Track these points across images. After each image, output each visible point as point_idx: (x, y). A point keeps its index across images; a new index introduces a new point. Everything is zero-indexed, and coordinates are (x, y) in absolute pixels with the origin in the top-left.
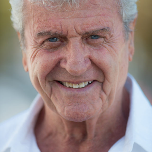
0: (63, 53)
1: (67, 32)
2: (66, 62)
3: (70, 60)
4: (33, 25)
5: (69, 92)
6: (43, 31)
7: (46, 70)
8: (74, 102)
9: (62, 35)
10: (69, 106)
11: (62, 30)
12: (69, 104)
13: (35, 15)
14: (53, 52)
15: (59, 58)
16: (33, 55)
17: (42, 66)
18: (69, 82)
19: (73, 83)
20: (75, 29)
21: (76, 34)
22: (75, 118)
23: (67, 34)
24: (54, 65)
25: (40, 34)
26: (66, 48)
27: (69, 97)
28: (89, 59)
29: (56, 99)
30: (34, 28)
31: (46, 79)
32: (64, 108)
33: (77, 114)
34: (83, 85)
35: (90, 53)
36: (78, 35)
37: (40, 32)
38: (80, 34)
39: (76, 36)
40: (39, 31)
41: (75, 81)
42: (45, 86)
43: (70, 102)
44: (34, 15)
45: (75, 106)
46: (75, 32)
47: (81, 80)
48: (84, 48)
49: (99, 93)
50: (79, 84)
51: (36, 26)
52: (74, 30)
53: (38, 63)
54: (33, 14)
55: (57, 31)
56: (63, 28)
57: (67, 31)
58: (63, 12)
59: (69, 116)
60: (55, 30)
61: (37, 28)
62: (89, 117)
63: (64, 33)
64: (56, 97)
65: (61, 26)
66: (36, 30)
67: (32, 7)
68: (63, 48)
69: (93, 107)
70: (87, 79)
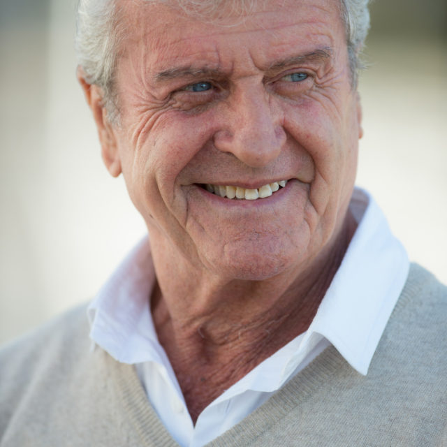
0: (222, 116)
1: (233, 65)
2: (230, 136)
3: (243, 130)
4: (145, 56)
5: (234, 210)
6: (172, 67)
7: (180, 158)
8: (248, 232)
9: (220, 73)
10: (235, 241)
11: (220, 61)
12: (236, 236)
13: (148, 31)
14: (197, 115)
15: (212, 129)
16: (143, 126)
17: (172, 147)
18: (235, 185)
19: (246, 186)
20: (251, 56)
21: (253, 69)
22: (250, 270)
23: (232, 70)
24: (200, 146)
25: (165, 75)
26: (229, 105)
27: (234, 221)
28: (281, 128)
29: (202, 229)
30: (148, 63)
31: (175, 182)
32: (223, 247)
33: (256, 258)
34: (267, 192)
35: (284, 114)
36: (258, 71)
37: (164, 71)
38: (261, 69)
39: (252, 75)
40: (162, 68)
41: (252, 182)
42: (174, 197)
43: (238, 232)
44: (145, 31)
45: (250, 240)
46: (250, 63)
47: (265, 178)
48: (270, 102)
49: (303, 208)
50: (258, 190)
51: (153, 57)
52: (249, 59)
53: (160, 142)
54: (142, 29)
55: (207, 65)
56: (222, 55)
57: (233, 62)
58: (221, 18)
59: (238, 264)
60: (203, 62)
61: (157, 62)
62: (283, 266)
63: (226, 68)
64: (200, 225)
65: (217, 51)
66: (152, 68)
67: (139, 14)
68: (220, 106)
69: (292, 241)
70: (278, 176)
